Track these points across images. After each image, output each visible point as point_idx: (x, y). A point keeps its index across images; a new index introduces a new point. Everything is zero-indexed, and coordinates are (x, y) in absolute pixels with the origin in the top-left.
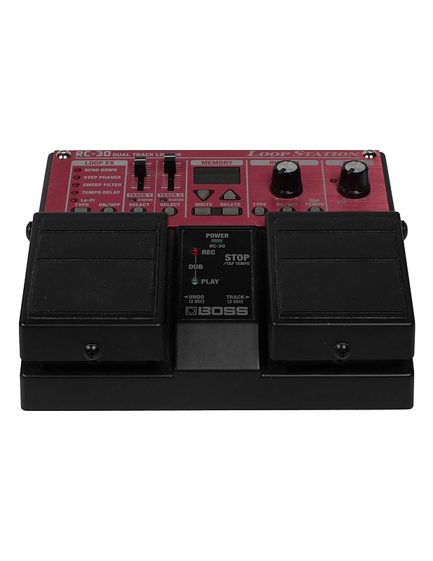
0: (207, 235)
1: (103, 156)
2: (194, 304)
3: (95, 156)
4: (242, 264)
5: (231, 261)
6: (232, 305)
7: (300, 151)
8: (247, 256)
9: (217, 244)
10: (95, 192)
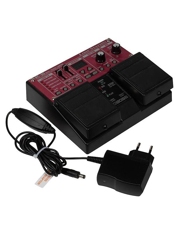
0: (98, 82)
1: (43, 75)
2: (114, 102)
3: (41, 76)
4: (114, 85)
5: (111, 86)
6: (122, 97)
7: (91, 48)
8: (113, 83)
9: (103, 83)
10: (55, 86)
